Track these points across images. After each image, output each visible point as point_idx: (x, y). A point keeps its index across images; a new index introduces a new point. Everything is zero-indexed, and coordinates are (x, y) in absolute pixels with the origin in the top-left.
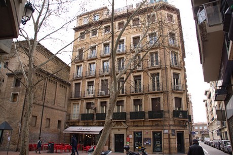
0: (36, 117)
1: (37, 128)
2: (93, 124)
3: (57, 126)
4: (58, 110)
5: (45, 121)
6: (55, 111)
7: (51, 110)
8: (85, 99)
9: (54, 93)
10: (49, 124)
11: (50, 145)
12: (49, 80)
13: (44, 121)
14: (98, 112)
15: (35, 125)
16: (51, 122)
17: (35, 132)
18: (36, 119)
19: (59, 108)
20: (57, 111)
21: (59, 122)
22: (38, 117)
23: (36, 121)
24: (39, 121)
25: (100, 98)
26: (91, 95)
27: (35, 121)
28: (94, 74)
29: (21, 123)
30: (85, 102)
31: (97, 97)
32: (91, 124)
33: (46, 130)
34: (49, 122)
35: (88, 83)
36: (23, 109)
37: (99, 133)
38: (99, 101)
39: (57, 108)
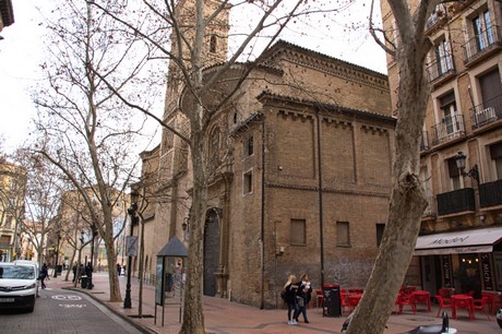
0: (304, 220)
1: (311, 250)
2: (477, 222)
3: (374, 240)
4: (370, 195)
5: (334, 229)
6: (360, 200)
7: (347, 198)
8: (442, 149)
9: (349, 153)
10: (349, 237)
11: (327, 293)
12: (326, 120)
13: (330, 230)
14: (483, 181)
15: (305, 242)
16: (354, 232)
17: (306, 261)
18: (305, 226)
19: (372, 190)
20: (366, 200)
21: (380, 227)
22: (308, 221)
23: (305, 232)
24: (313, 231)
25: (481, 134)
26: (455, 135)
27: (302, 231)
28: (450, 66)
29: (263, 240)
30: (441, 158)
31: (471, 133)
32: (470, 223)
33: (339, 252)
34: (348, 233)
35: (440, 99)
36: (263, 204)
37: (490, 249)
38: (482, 143)
39: (365, 190)
